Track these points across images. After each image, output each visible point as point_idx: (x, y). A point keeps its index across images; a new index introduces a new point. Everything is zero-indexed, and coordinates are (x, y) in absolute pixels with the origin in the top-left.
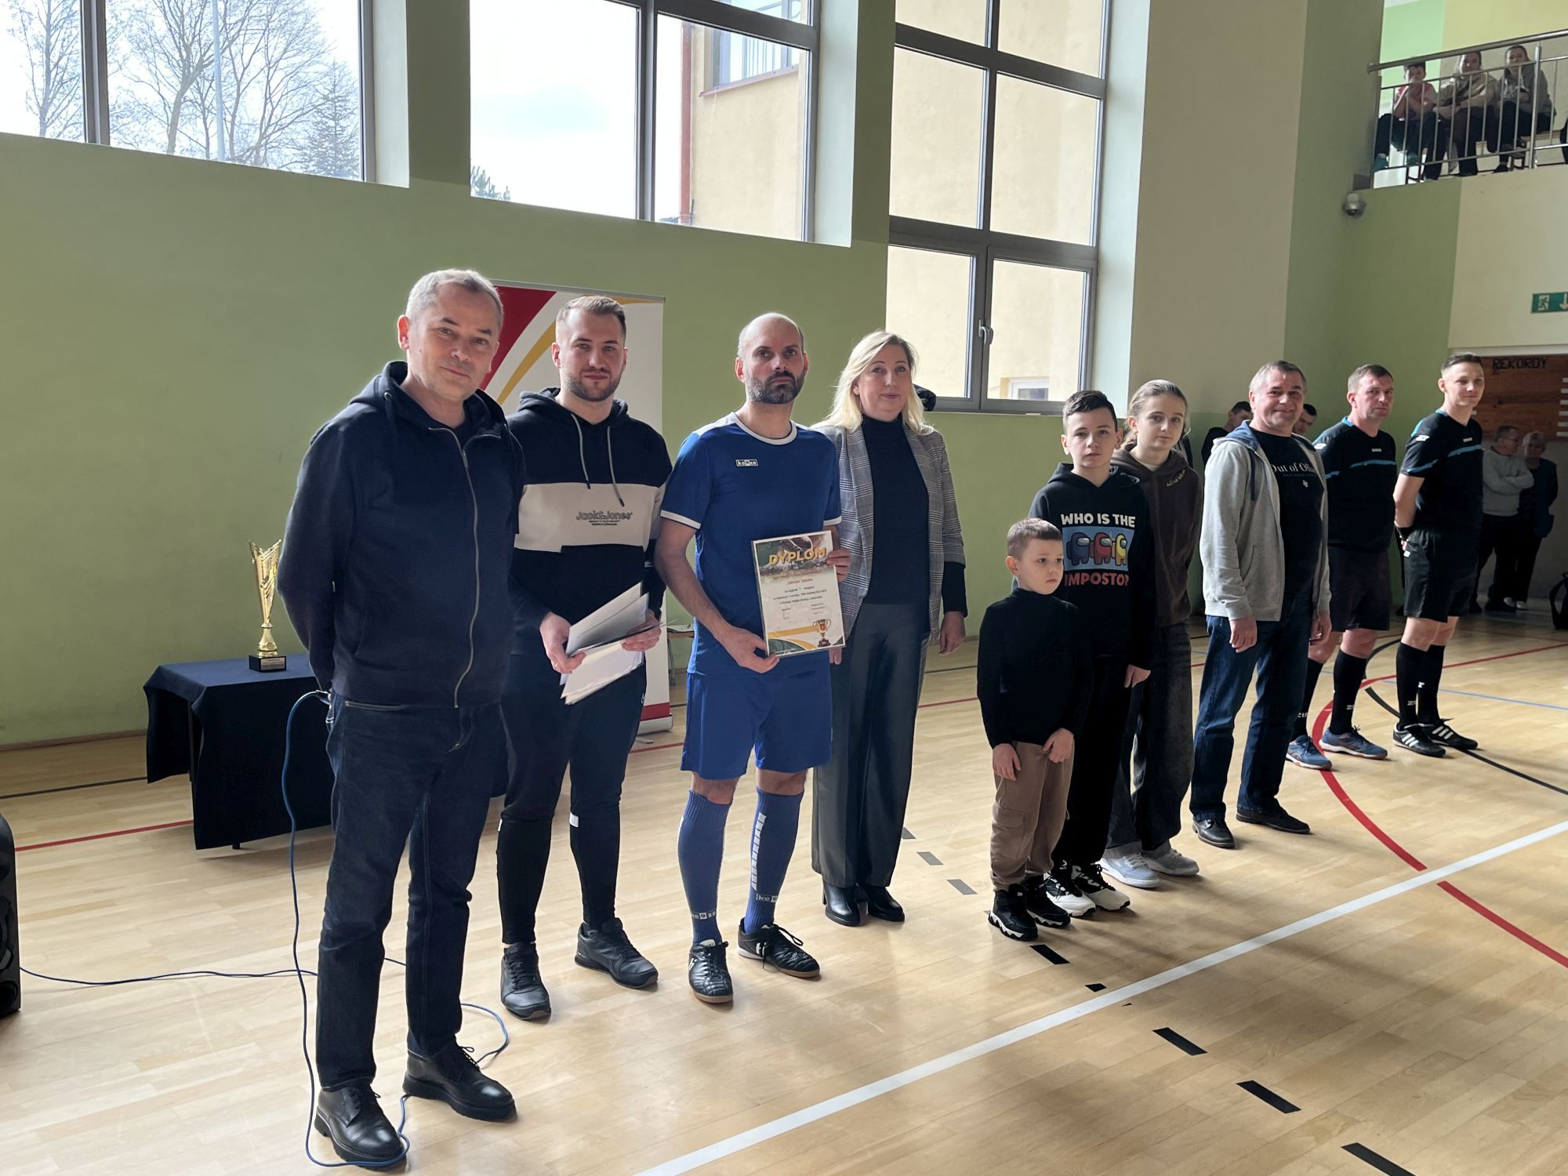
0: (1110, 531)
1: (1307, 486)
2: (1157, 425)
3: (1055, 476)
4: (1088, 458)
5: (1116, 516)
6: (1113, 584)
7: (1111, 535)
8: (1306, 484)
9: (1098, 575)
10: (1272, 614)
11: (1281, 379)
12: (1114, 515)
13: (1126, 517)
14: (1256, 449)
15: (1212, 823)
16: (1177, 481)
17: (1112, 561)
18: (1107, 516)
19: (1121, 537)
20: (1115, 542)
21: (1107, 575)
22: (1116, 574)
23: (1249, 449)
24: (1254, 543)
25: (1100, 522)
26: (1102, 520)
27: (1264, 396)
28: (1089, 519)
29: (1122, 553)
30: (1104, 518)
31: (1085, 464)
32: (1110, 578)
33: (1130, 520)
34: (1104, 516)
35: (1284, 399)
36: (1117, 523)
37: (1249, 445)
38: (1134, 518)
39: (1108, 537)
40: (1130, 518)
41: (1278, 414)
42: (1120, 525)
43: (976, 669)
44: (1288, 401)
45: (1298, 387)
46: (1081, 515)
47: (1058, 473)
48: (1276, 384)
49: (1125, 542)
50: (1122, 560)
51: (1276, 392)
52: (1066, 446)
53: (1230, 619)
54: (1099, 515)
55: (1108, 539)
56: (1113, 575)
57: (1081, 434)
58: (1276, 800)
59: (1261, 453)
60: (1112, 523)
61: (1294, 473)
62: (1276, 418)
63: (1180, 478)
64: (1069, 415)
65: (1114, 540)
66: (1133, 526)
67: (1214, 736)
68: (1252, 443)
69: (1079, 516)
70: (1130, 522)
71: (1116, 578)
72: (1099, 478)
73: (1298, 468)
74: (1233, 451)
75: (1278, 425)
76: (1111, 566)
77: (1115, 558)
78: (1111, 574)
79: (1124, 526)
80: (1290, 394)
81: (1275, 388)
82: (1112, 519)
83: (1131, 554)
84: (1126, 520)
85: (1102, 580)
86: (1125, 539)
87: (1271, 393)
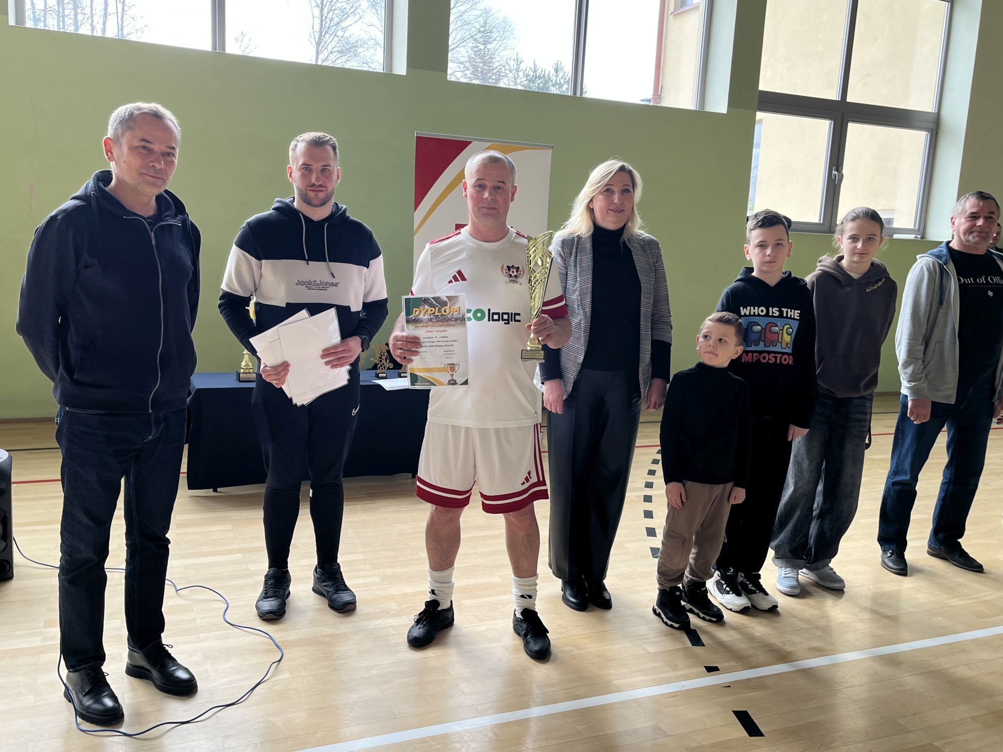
0: (779, 322)
1: (991, 295)
2: (854, 245)
3: (739, 277)
4: (767, 264)
5: (785, 310)
6: (778, 362)
7: (779, 325)
8: (990, 294)
9: (766, 355)
10: (949, 397)
11: (979, 206)
12: (783, 309)
13: (793, 311)
14: (946, 264)
15: (892, 554)
16: (876, 287)
17: (779, 344)
18: (778, 309)
19: (788, 326)
20: (782, 330)
21: (774, 355)
22: (781, 355)
23: (940, 264)
24: (936, 340)
25: (771, 314)
26: (773, 313)
27: (963, 220)
28: (762, 311)
29: (787, 338)
30: (775, 311)
31: (764, 269)
32: (776, 358)
33: (796, 314)
34: (775, 309)
35: (980, 222)
36: (785, 315)
37: (941, 260)
38: (799, 312)
39: (777, 326)
40: (796, 311)
41: (975, 234)
42: (787, 317)
43: (660, 423)
44: (984, 224)
45: (993, 213)
46: (756, 308)
47: (741, 275)
48: (974, 210)
49: (791, 330)
50: (787, 344)
51: (974, 217)
52: (747, 253)
53: (909, 399)
54: (771, 309)
55: (776, 328)
56: (779, 356)
57: (762, 245)
58: (959, 543)
59: (951, 268)
60: (781, 316)
61: (980, 284)
62: (974, 238)
63: (879, 285)
64: (752, 230)
65: (781, 328)
66: (798, 318)
67: (898, 488)
68: (944, 259)
69: (754, 309)
70: (796, 315)
71: (781, 358)
72: (772, 280)
73: (986, 279)
74: (926, 265)
75: (975, 243)
76: (778, 348)
77: (781, 343)
78: (776, 355)
79: (791, 318)
80: (986, 218)
81: (973, 213)
82: (781, 312)
83: (796, 341)
84: (792, 313)
85: (769, 359)
86: (791, 328)
87: (969, 217)
